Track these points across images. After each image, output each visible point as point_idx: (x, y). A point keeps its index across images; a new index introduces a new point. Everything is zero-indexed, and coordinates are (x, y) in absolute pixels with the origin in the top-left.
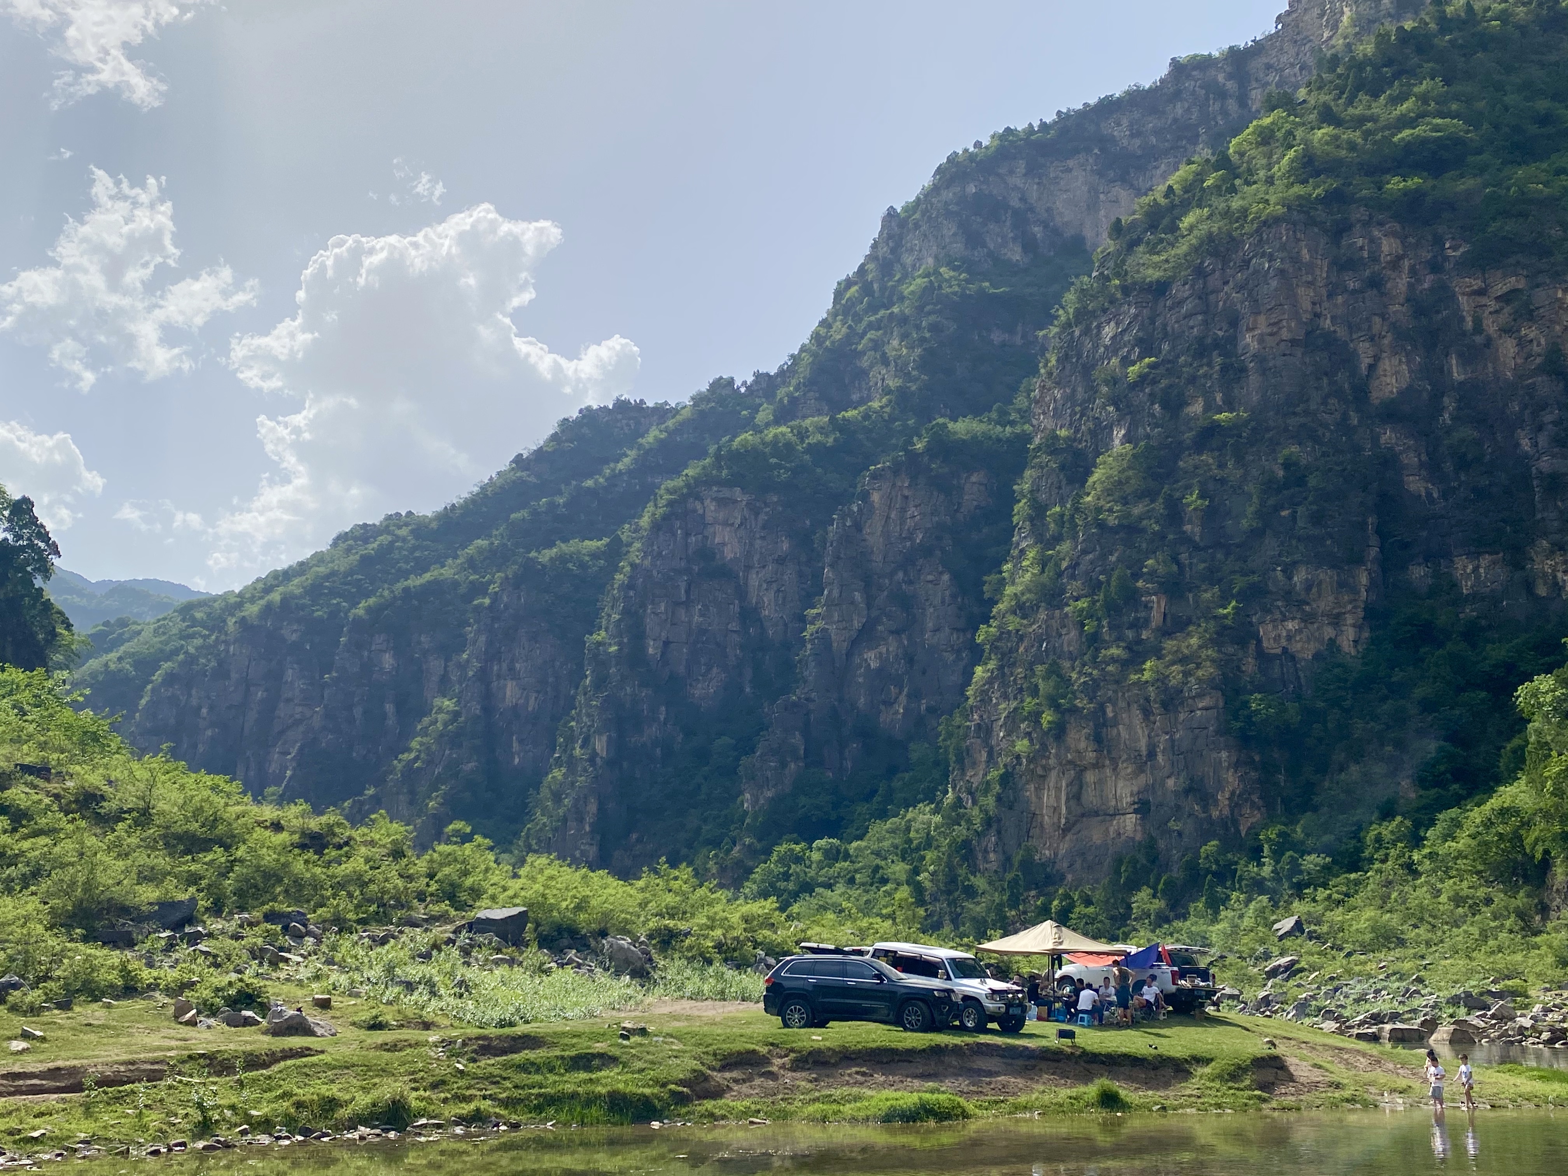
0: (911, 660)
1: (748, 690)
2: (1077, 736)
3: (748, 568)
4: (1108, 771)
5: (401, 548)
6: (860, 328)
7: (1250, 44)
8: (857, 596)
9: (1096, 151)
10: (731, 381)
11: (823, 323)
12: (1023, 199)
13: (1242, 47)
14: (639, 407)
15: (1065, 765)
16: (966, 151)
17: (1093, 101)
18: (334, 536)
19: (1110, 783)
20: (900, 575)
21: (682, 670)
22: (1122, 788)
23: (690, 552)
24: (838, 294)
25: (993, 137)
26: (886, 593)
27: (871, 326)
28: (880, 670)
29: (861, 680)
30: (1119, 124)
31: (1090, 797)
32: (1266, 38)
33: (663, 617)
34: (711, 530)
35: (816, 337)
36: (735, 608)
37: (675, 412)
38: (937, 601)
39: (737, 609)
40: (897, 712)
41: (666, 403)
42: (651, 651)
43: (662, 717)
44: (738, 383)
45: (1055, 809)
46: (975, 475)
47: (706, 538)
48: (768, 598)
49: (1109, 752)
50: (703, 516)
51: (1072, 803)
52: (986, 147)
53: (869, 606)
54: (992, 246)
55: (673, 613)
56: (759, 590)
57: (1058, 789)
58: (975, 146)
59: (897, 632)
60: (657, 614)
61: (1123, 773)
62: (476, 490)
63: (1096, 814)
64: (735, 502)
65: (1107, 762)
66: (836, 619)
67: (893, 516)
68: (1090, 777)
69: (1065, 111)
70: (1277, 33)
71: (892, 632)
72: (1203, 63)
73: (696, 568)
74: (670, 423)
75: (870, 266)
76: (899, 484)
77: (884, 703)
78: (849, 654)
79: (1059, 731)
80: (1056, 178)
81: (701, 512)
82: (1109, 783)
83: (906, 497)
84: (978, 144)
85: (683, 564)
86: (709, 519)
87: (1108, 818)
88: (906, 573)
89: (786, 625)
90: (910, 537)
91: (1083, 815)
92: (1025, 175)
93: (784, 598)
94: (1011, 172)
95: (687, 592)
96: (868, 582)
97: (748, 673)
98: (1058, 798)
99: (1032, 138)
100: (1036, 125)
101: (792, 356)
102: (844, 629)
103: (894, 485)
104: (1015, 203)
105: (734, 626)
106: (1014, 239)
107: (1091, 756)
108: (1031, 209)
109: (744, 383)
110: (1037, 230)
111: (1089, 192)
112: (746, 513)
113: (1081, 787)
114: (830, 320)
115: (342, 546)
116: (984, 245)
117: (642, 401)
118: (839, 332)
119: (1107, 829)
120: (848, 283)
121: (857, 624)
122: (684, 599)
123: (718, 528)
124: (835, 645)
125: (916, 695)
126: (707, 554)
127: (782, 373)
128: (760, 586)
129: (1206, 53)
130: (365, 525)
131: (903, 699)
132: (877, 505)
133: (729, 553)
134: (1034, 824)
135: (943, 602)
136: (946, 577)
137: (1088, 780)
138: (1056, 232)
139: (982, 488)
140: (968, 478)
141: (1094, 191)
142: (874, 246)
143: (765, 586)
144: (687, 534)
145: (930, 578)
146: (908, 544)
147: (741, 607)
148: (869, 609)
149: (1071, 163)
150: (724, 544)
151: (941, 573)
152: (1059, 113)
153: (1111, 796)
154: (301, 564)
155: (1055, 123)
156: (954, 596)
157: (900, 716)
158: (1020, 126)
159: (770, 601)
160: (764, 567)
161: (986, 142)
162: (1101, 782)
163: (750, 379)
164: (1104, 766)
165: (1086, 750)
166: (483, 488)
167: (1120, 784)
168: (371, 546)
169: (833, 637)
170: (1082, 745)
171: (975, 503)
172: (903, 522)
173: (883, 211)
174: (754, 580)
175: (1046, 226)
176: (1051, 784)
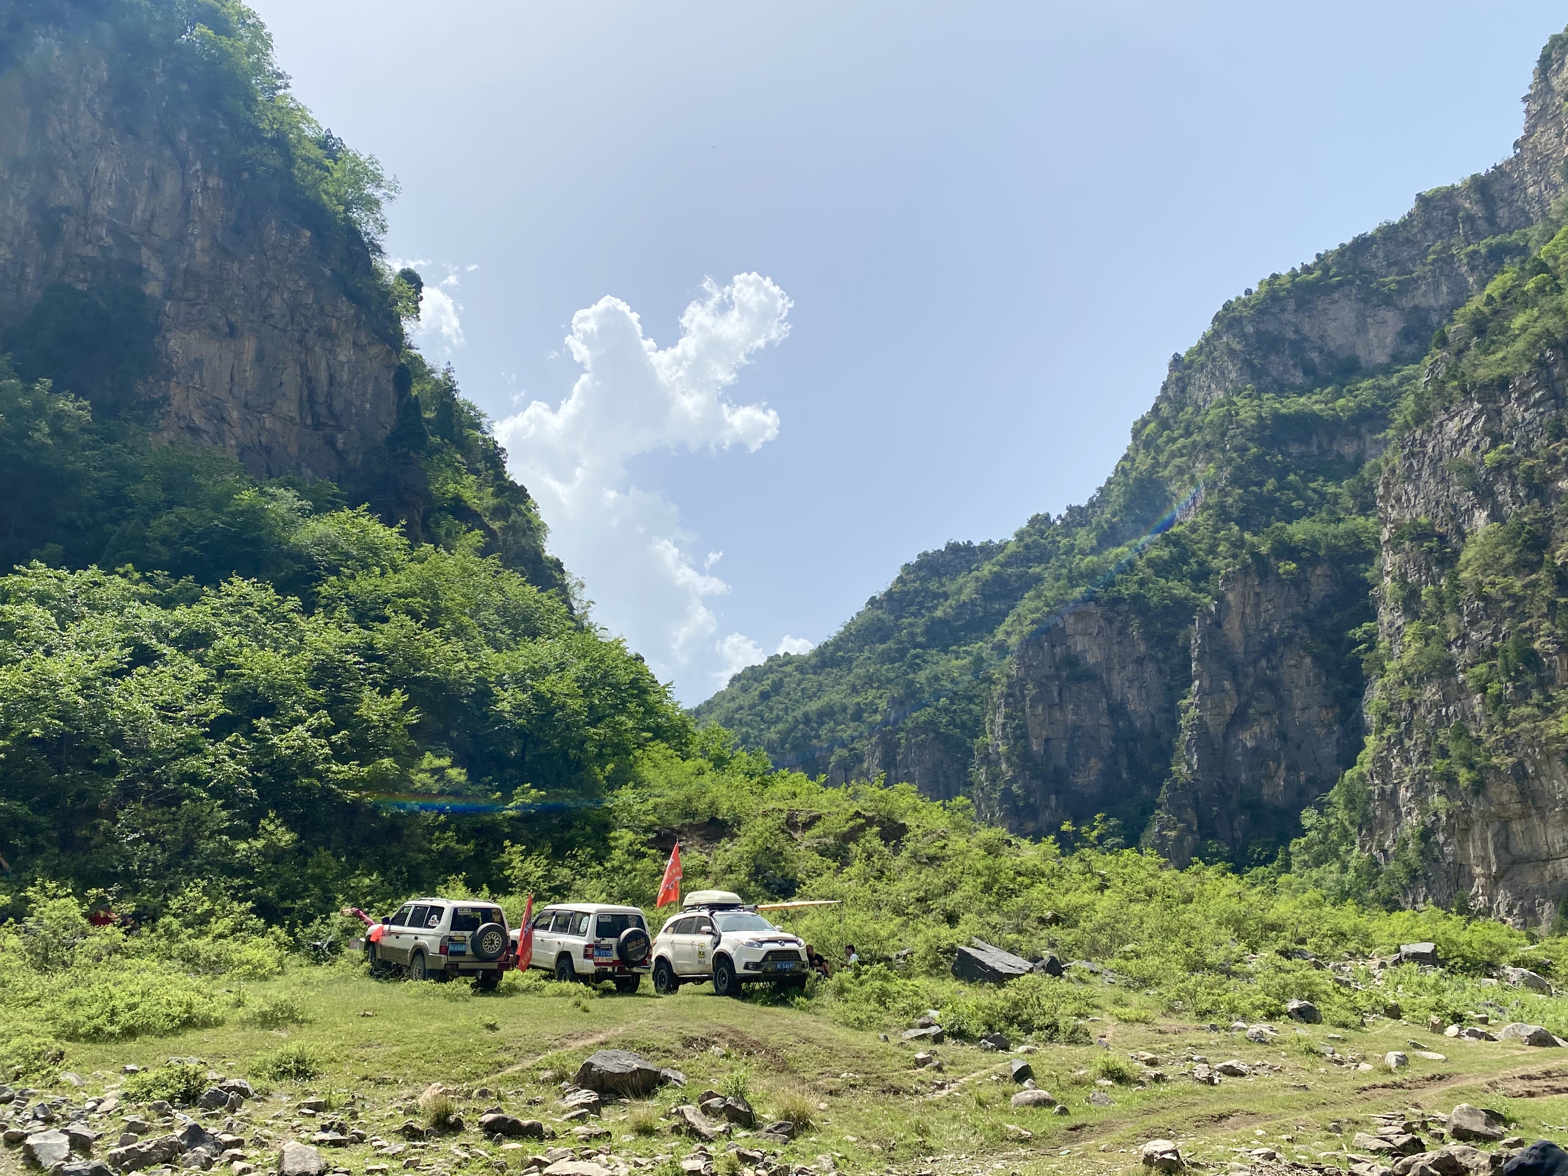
0: (1284, 737)
1: (1125, 776)
2: (1498, 790)
3: (1109, 670)
4: (1536, 821)
5: (789, 683)
6: (1162, 459)
7: (1491, 170)
8: (1227, 685)
9: (1358, 282)
10: (1047, 517)
11: (1126, 458)
12: (1297, 331)
13: (1483, 174)
14: (968, 548)
15: (1487, 819)
16: (1239, 298)
17: (1348, 241)
18: (730, 678)
19: (1540, 830)
20: (1264, 663)
21: (1063, 762)
22: (1553, 835)
23: (1057, 659)
24: (1136, 433)
25: (1261, 283)
26: (1252, 680)
27: (1173, 455)
28: (1256, 750)
29: (1239, 759)
30: (1375, 256)
31: (1520, 845)
32: (1506, 163)
33: (1042, 718)
34: (1073, 640)
35: (1121, 471)
36: (1103, 705)
37: (1002, 547)
38: (1302, 682)
39: (1105, 705)
40: (1278, 785)
41: (990, 541)
42: (1035, 748)
43: (1053, 805)
44: (1053, 517)
45: (1483, 858)
46: (1319, 568)
47: (1070, 647)
48: (1132, 694)
49: (1534, 802)
50: (1063, 629)
51: (1501, 852)
52: (1257, 293)
53: (1238, 693)
54: (1275, 374)
55: (1050, 714)
56: (1122, 689)
57: (1484, 841)
58: (1246, 293)
59: (1268, 714)
60: (1036, 716)
61: (1551, 821)
62: (842, 629)
63: (1528, 860)
64: (1090, 614)
65: (1533, 812)
66: (1209, 706)
67: (1248, 611)
68: (1516, 827)
69: (1322, 252)
70: (1516, 157)
71: (1263, 714)
72: (1448, 195)
73: (1064, 674)
74: (1000, 557)
75: (1164, 406)
76: (1250, 583)
77: (1265, 777)
78: (1225, 737)
79: (1479, 788)
80: (1325, 310)
81: (1061, 626)
82: (1538, 830)
83: (1258, 594)
84: (1248, 292)
85: (1053, 670)
86: (1069, 631)
87: (1541, 863)
88: (1269, 661)
89: (1152, 716)
90: (1267, 627)
91: (1514, 863)
92: (1296, 311)
93: (1147, 694)
94: (1283, 310)
95: (1060, 694)
96: (1234, 670)
97: (1123, 761)
98: (1485, 848)
99: (1297, 279)
100: (1298, 268)
101: (1100, 489)
102: (1219, 714)
103: (1245, 585)
104: (1291, 335)
105: (1104, 721)
106: (1295, 366)
107: (1516, 807)
108: (1306, 339)
109: (1059, 517)
110: (1315, 356)
111: (1357, 317)
112: (1102, 623)
113: (1508, 837)
114: (1132, 454)
115: (738, 685)
116: (1268, 374)
117: (969, 542)
118: (1144, 462)
119: (1542, 874)
120: (1145, 422)
121: (1229, 709)
122: (1057, 701)
123: (1079, 638)
124: (1211, 729)
125: (1293, 768)
126: (1071, 661)
127: (1092, 504)
128: (1123, 684)
129: (1449, 185)
130: (753, 667)
131: (1282, 773)
132: (1233, 603)
133: (1091, 660)
134: (1462, 874)
135: (1308, 683)
136: (1308, 660)
137: (1515, 829)
138: (1331, 355)
139: (1328, 579)
140: (1313, 571)
141: (1362, 317)
142: (1165, 388)
143: (1127, 684)
144: (1053, 646)
145: (1293, 662)
146: (1266, 635)
147: (1108, 704)
148: (1238, 695)
149: (1336, 296)
150: (1085, 651)
151: (1302, 657)
152: (1318, 255)
153: (1541, 843)
154: (708, 703)
155: (1316, 264)
156: (1318, 677)
157: (1281, 788)
158: (1284, 271)
159: (1134, 697)
160: (1124, 668)
161: (1255, 289)
162: (1528, 831)
163: (1064, 513)
164: (1530, 816)
165: (1509, 802)
166: (847, 628)
167: (1550, 831)
168: (765, 682)
169: (1209, 723)
170: (1505, 798)
171: (1323, 593)
172: (1258, 616)
173: (1169, 358)
174: (1116, 679)
175: (1321, 351)
176: (1477, 836)
